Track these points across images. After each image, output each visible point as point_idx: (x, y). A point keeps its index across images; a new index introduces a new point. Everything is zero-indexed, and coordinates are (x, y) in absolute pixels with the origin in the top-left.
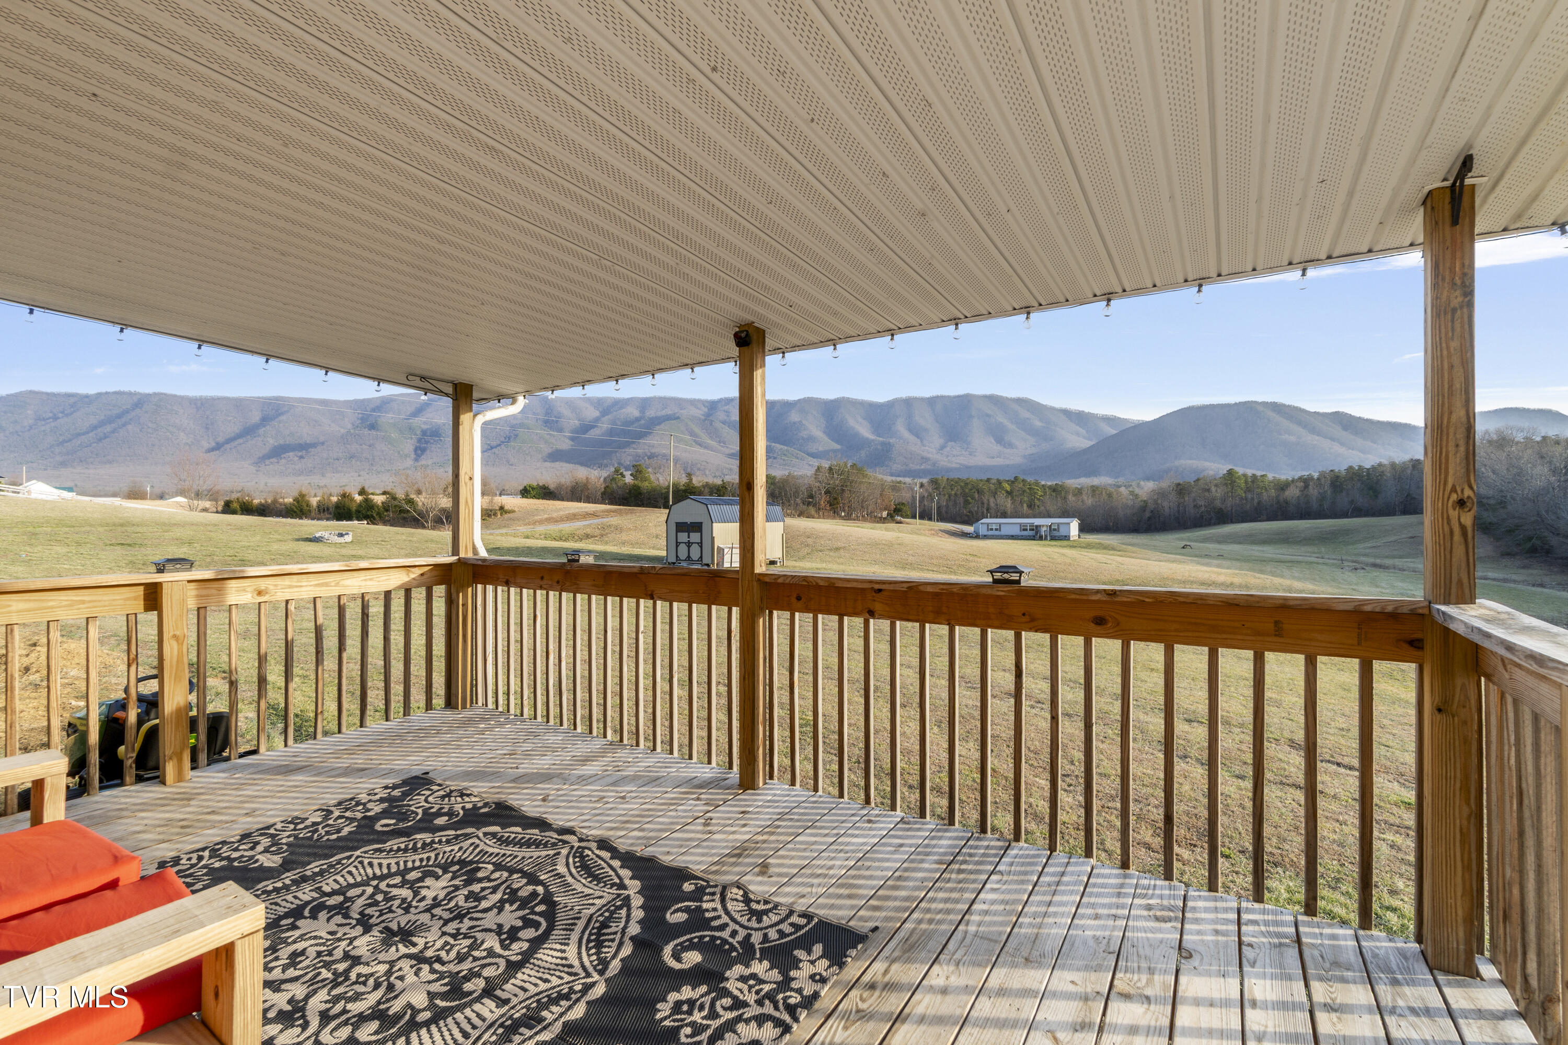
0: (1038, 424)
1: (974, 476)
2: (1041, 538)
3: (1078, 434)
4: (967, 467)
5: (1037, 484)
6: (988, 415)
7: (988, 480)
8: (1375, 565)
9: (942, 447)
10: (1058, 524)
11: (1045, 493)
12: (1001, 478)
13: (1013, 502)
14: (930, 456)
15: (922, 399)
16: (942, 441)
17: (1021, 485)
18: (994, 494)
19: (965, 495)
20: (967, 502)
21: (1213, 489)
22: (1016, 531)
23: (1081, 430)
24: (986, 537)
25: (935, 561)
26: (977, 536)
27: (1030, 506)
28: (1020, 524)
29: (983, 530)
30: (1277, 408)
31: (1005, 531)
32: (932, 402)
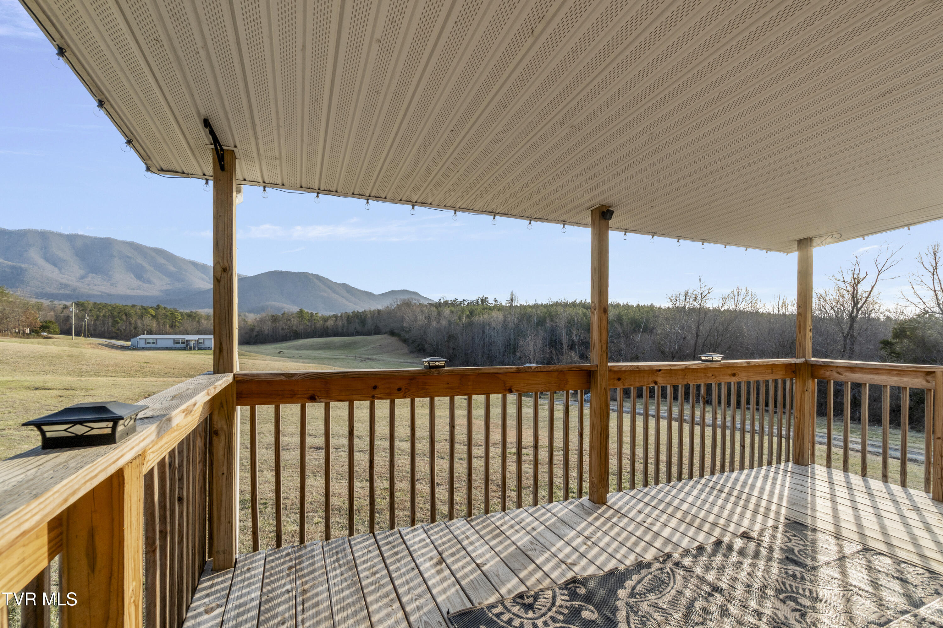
0: (172, 268)
1: (120, 303)
2: (191, 349)
3: (203, 279)
4: (109, 295)
5: (176, 310)
6: (128, 257)
7: (133, 306)
8: (368, 359)
9: (82, 277)
10: (204, 339)
11: (183, 318)
12: (145, 305)
13: (158, 323)
14: (69, 282)
15: (61, 235)
16: (82, 272)
17: (164, 311)
18: (141, 317)
19: (113, 316)
20: (115, 322)
21: (292, 320)
22: (170, 344)
23: (205, 277)
24: (143, 349)
25: (111, 369)
26: (135, 348)
27: (172, 326)
28: (174, 339)
29: (141, 344)
30: (318, 277)
31: (160, 344)
32: (71, 239)
